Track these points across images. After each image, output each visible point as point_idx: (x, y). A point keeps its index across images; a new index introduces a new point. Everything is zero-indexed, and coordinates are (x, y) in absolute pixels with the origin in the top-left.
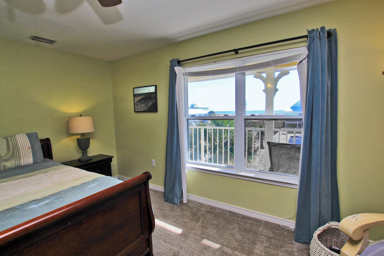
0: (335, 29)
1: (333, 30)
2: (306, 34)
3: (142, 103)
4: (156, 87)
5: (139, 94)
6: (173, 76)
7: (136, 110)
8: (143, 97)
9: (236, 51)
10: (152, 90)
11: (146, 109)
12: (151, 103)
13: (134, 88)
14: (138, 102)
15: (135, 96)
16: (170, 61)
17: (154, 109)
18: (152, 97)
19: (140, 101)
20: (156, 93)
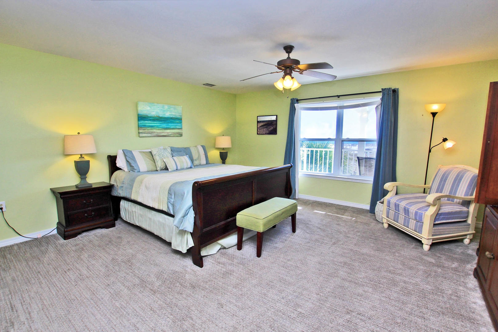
0: (398, 88)
1: (397, 89)
2: (381, 90)
3: (265, 128)
4: (277, 116)
5: (262, 121)
6: (293, 111)
7: (259, 133)
8: (266, 123)
9: (338, 96)
10: (274, 118)
11: (267, 132)
12: (272, 128)
13: (257, 116)
14: (260, 127)
15: (258, 122)
16: (291, 99)
17: (274, 132)
18: (273, 124)
19: (262, 126)
20: (276, 121)
